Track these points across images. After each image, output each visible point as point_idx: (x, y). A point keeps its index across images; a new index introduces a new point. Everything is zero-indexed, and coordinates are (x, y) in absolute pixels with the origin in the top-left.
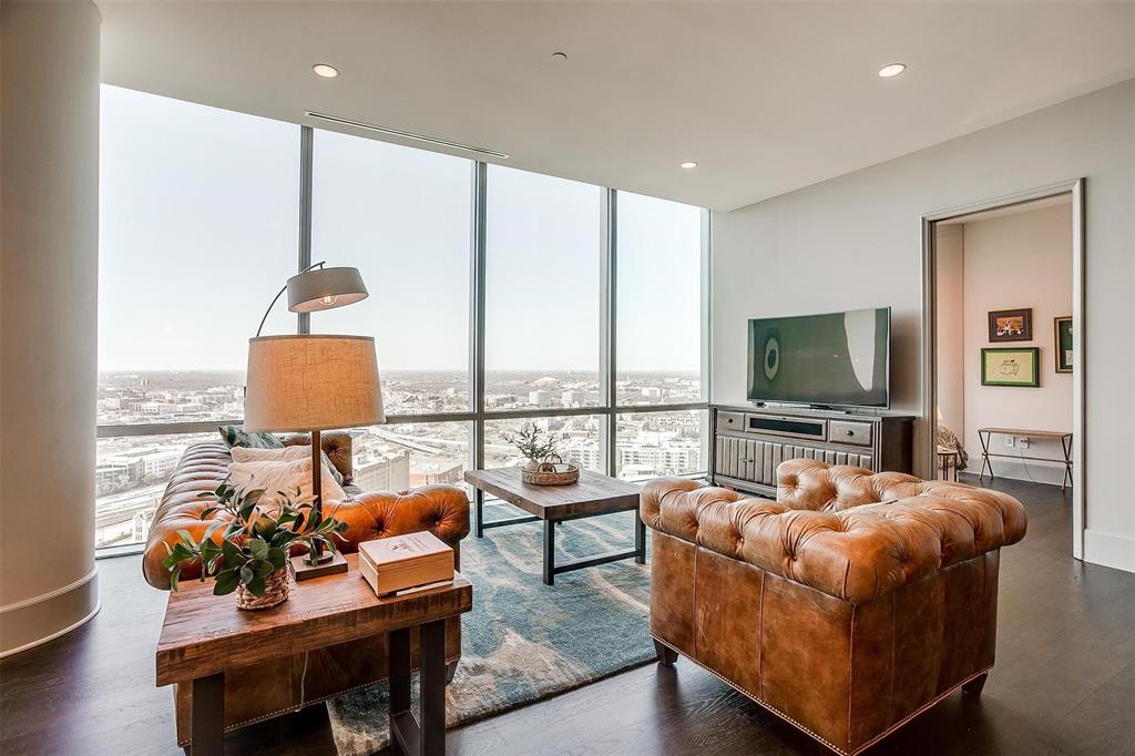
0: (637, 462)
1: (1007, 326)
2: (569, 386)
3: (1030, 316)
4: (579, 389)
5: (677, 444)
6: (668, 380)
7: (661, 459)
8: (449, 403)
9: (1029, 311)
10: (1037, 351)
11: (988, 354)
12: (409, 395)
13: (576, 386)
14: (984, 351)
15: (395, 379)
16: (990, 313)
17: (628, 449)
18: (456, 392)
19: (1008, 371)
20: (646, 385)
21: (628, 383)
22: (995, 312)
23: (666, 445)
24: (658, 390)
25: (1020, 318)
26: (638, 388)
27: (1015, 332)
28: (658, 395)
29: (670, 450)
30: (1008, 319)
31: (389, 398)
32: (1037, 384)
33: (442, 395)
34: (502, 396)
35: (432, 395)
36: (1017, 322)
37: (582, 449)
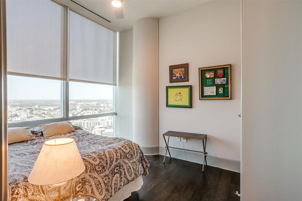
0: (99, 125)
1: (178, 73)
2: (79, 104)
3: (188, 67)
4: (82, 105)
5: (110, 119)
6: (108, 102)
7: (106, 123)
8: (36, 110)
9: (187, 64)
10: (191, 87)
11: (169, 90)
12: (19, 108)
13: (81, 104)
14: (167, 88)
15: (13, 102)
16: (169, 66)
17: (96, 121)
18: (39, 106)
19: (178, 99)
20: (102, 103)
21: (97, 102)
22: (172, 66)
23: (107, 119)
24: (106, 105)
25: (183, 69)
26: (100, 104)
27: (181, 77)
28: (106, 106)
29: (108, 121)
30: (178, 70)
31: (10, 109)
32: (191, 106)
33: (33, 107)
34: (56, 107)
35: (29, 107)
36: (181, 71)
37: (82, 122)
